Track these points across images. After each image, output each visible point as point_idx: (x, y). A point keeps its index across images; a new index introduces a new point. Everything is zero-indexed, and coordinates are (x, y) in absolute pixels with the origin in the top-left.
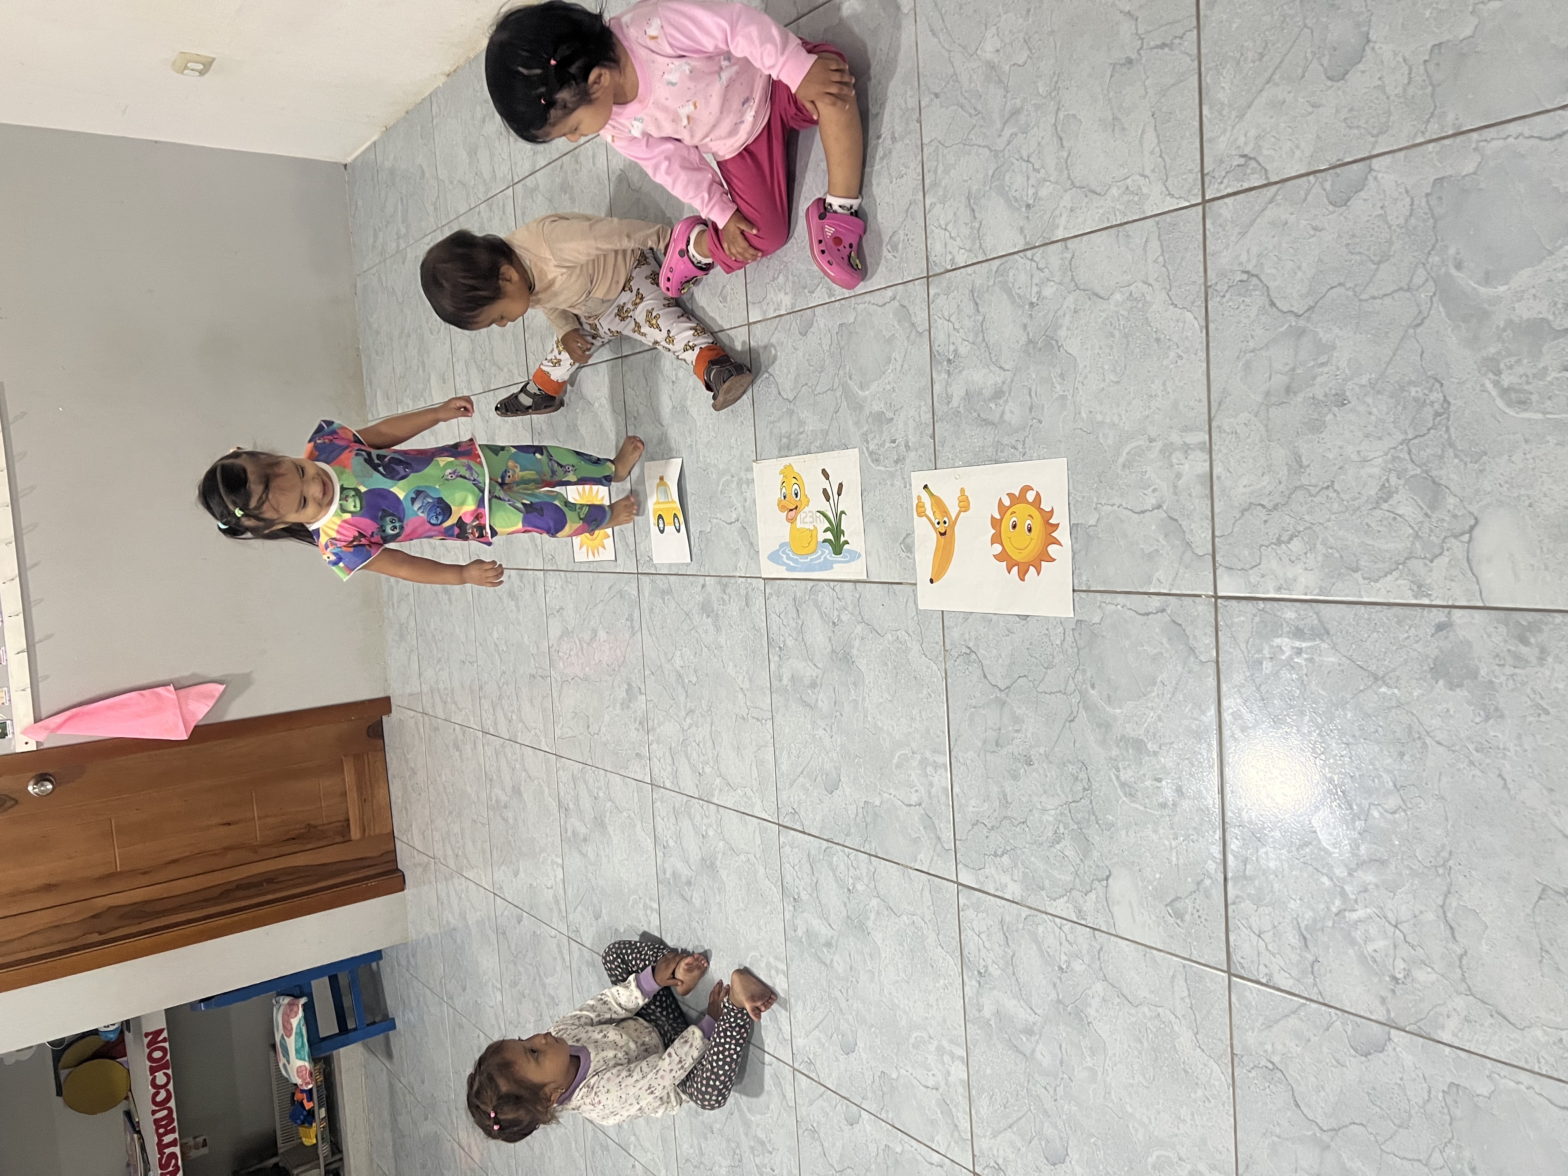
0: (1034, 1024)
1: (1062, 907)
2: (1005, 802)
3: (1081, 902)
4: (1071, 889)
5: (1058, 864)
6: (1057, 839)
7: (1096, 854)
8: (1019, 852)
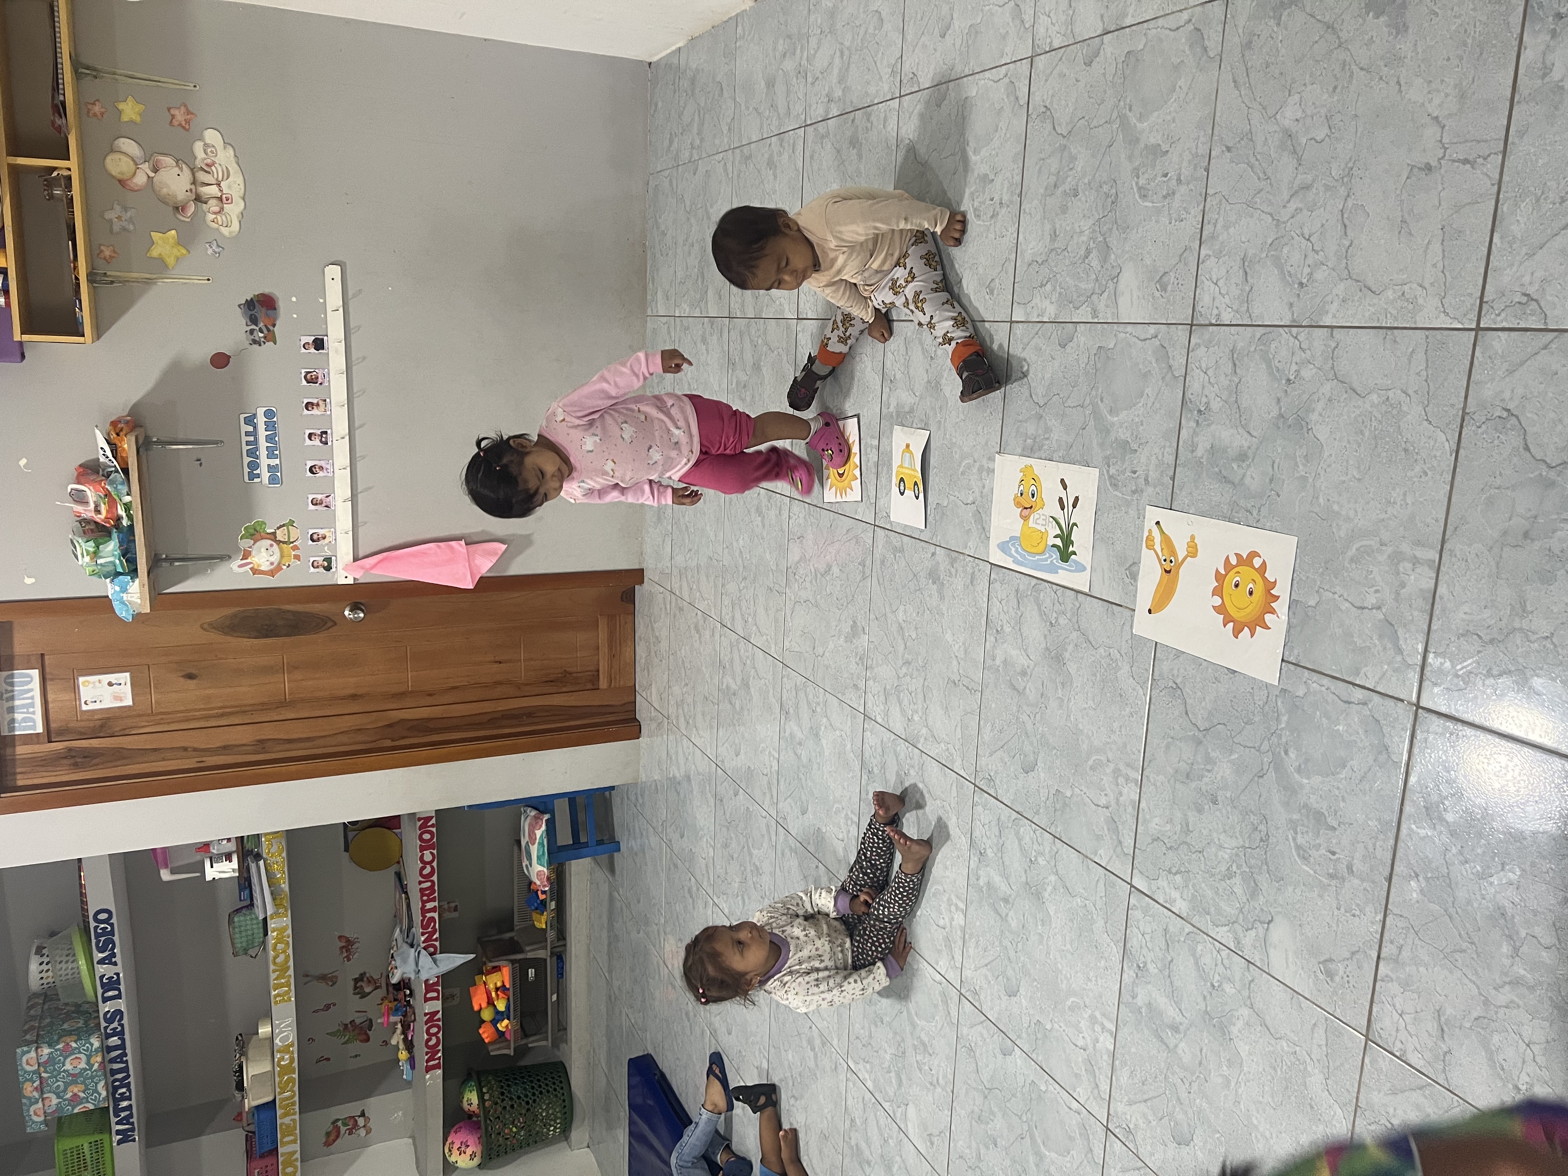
0: (1181, 1024)
1: (1222, 933)
2: (1187, 829)
3: (1242, 935)
4: (1234, 922)
5: (1225, 897)
6: (1229, 875)
7: (1262, 900)
8: (1192, 875)
